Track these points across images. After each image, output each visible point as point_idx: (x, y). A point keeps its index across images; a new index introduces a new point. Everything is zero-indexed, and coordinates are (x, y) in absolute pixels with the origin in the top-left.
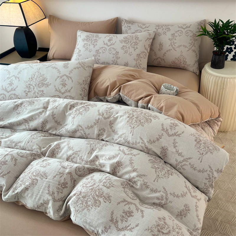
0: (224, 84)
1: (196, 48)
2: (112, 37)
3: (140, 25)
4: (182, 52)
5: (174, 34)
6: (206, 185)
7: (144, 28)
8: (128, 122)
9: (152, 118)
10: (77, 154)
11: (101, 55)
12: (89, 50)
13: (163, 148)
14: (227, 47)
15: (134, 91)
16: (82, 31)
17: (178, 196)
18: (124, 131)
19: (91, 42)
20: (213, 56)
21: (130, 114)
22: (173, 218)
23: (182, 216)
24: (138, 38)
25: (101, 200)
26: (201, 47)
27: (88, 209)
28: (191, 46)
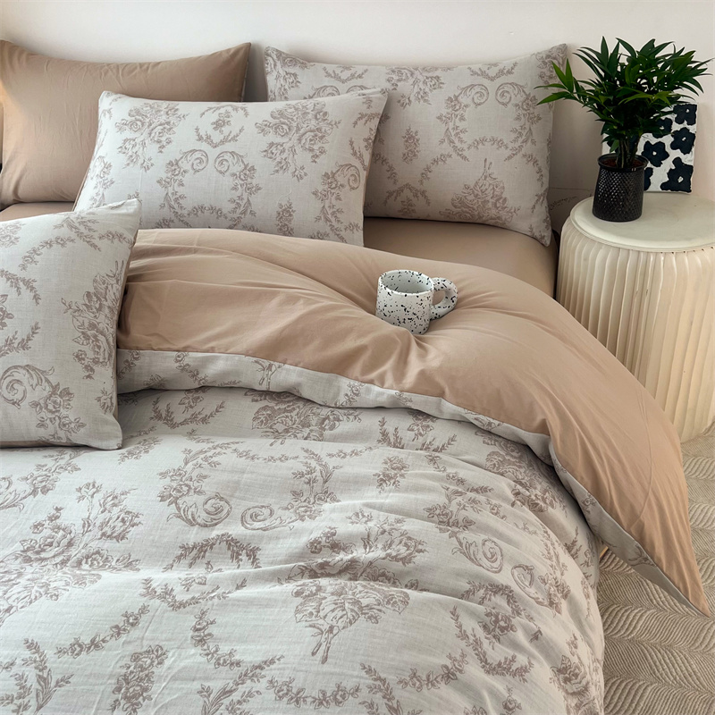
0: (645, 274)
1: (538, 148)
2: (227, 112)
3: (330, 68)
4: (488, 163)
5: (456, 97)
7: (348, 79)
11: (186, 179)
12: (141, 161)
14: (648, 143)
16: (116, 93)
19: (150, 134)
20: (600, 176)
24: (326, 114)
26: (554, 144)
28: (520, 140)
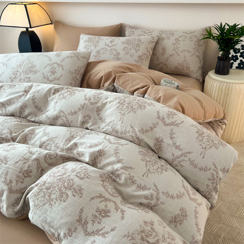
1: (200, 54)
2: (114, 39)
3: (143, 30)
4: (185, 57)
5: (178, 39)
6: (209, 188)
7: (148, 33)
8: (118, 108)
9: (146, 105)
10: (53, 140)
11: (101, 55)
13: (157, 139)
14: (233, 55)
15: (130, 81)
16: (85, 34)
17: (172, 197)
18: (113, 118)
19: (93, 44)
20: (218, 62)
21: (121, 100)
22: (165, 224)
23: (176, 223)
24: (141, 40)
25: (70, 193)
26: (205, 53)
27: (50, 204)
28: (195, 51)
